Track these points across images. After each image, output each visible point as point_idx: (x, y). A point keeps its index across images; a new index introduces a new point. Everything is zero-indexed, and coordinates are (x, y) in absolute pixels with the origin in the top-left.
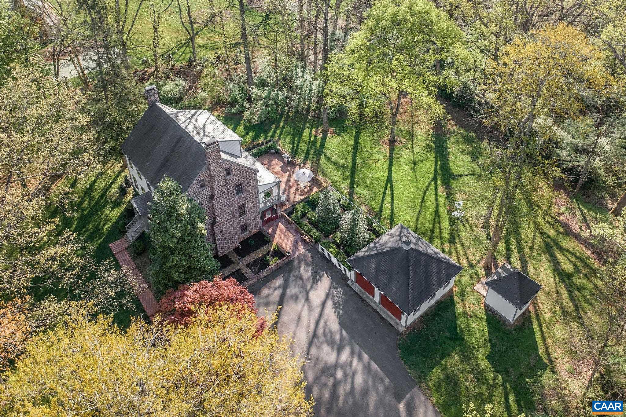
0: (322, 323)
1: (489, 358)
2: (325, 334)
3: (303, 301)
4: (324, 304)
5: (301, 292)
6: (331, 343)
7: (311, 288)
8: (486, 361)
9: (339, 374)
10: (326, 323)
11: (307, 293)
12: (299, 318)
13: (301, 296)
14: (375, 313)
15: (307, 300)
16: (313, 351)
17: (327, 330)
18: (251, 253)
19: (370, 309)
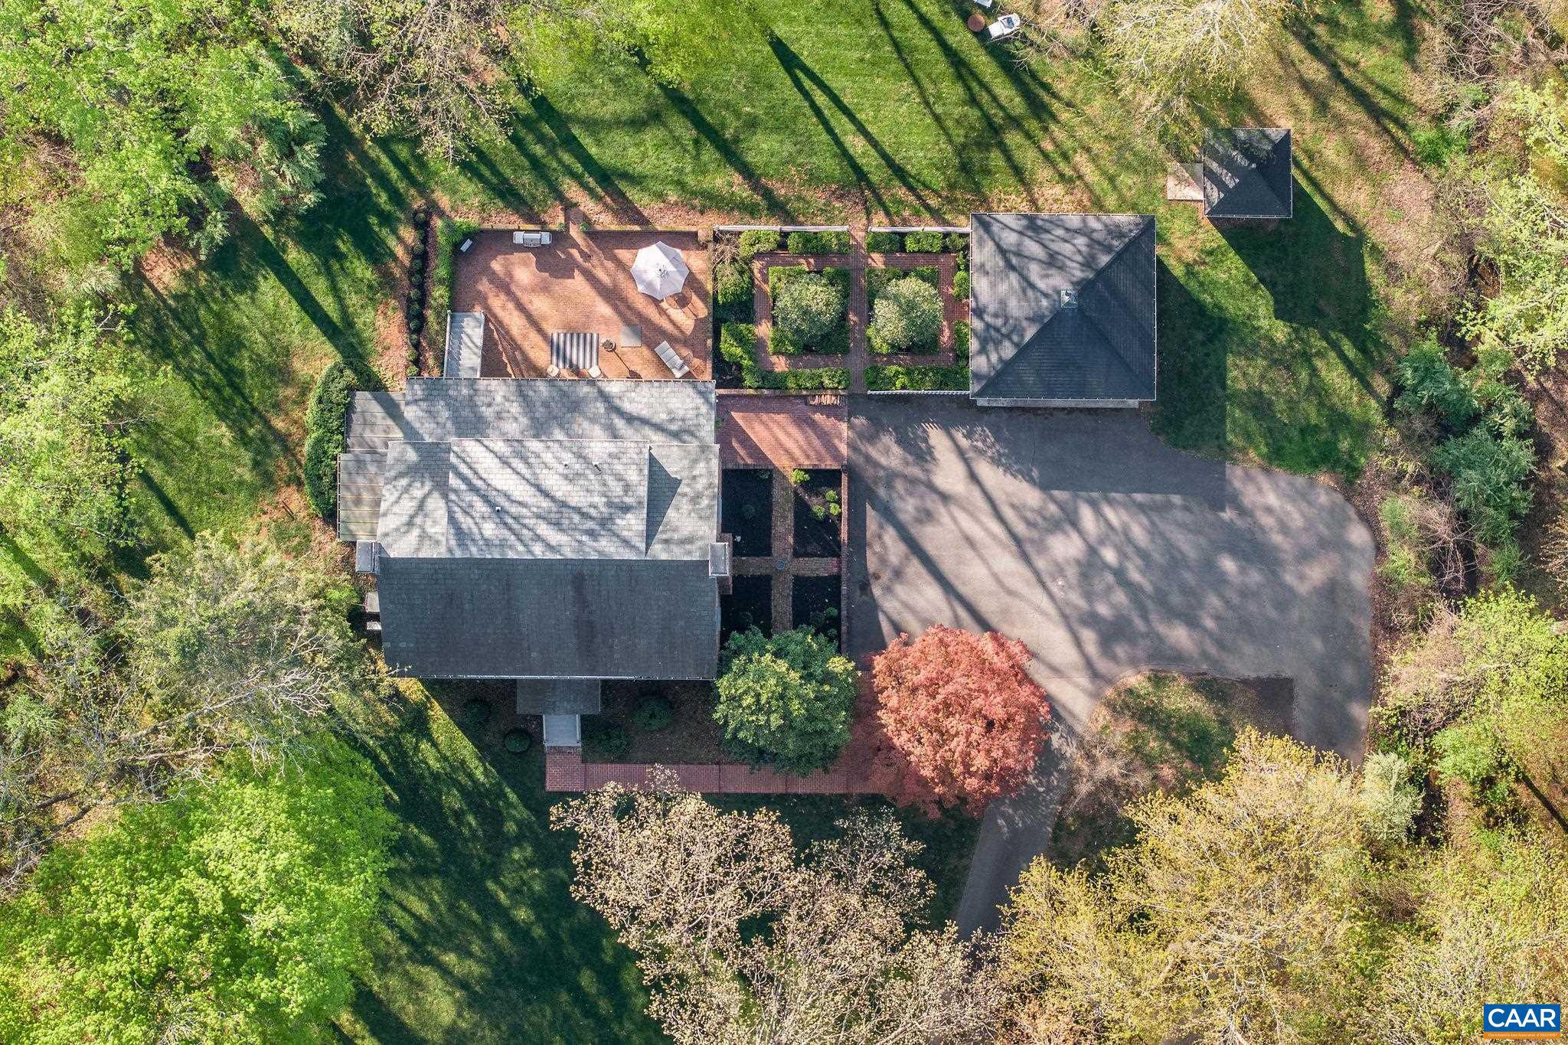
0: (1009, 513)
1: (1279, 314)
2: (1030, 524)
3: (942, 510)
4: (973, 477)
5: (922, 497)
6: (1055, 526)
7: (927, 471)
8: (1280, 323)
9: (1109, 555)
10: (1013, 506)
11: (932, 487)
12: (970, 541)
13: (929, 505)
14: (1073, 416)
15: (945, 498)
16: (1041, 563)
17: (1029, 515)
18: (770, 528)
19: (1061, 415)
